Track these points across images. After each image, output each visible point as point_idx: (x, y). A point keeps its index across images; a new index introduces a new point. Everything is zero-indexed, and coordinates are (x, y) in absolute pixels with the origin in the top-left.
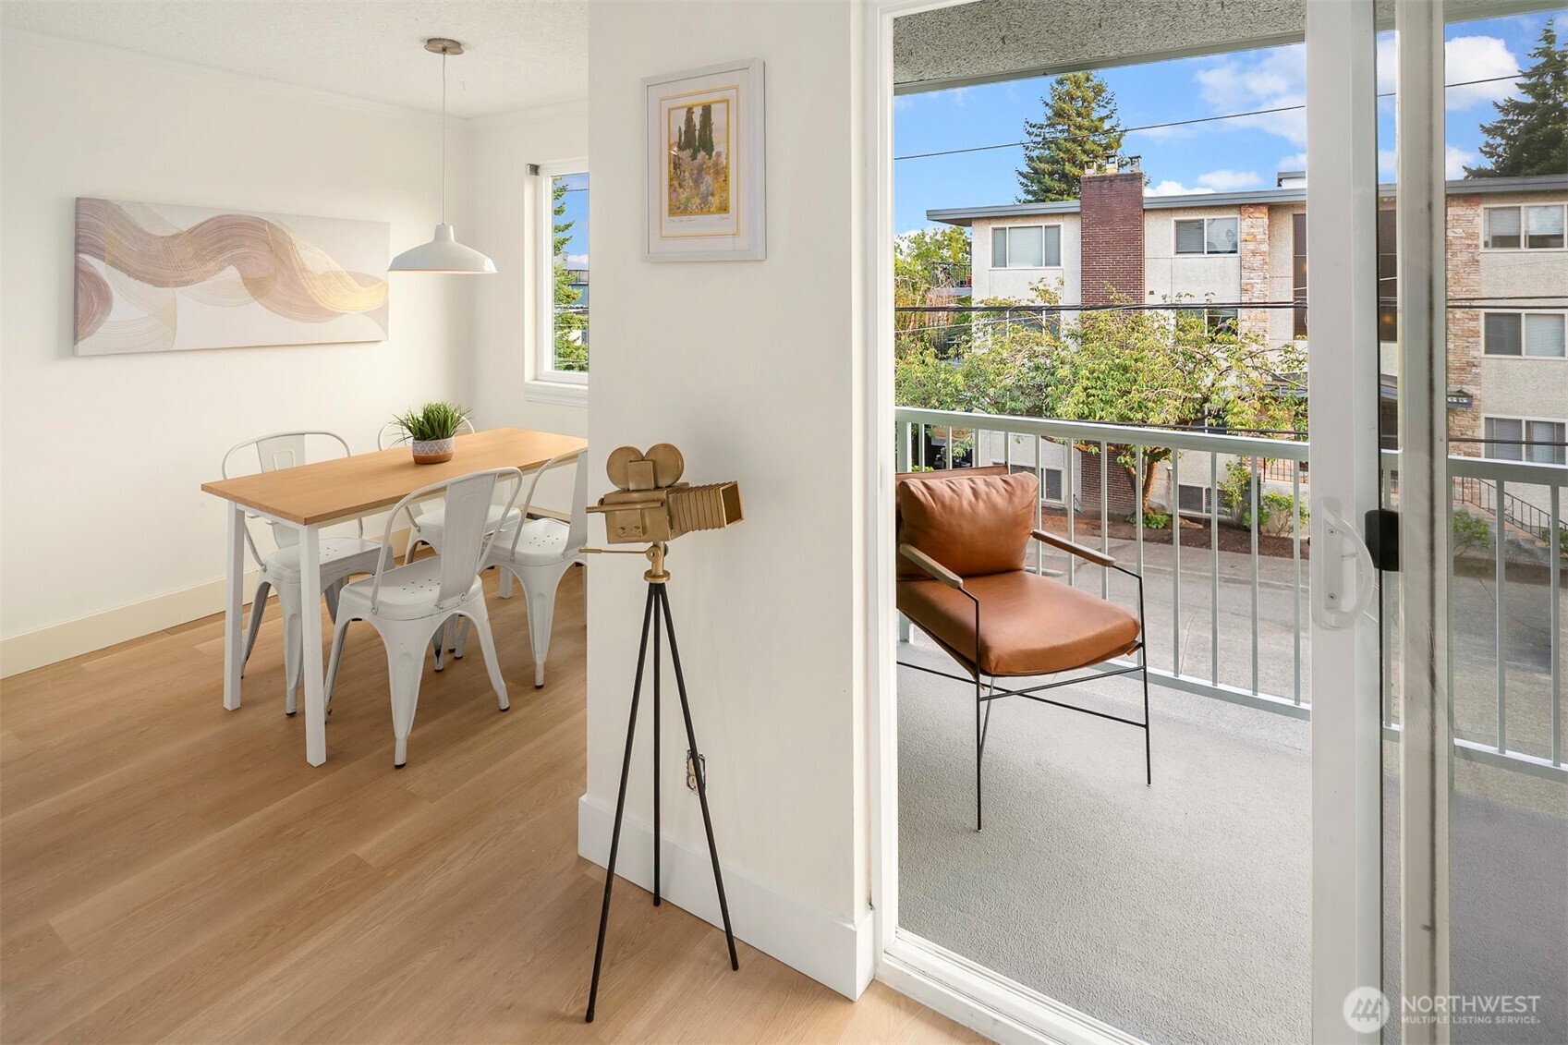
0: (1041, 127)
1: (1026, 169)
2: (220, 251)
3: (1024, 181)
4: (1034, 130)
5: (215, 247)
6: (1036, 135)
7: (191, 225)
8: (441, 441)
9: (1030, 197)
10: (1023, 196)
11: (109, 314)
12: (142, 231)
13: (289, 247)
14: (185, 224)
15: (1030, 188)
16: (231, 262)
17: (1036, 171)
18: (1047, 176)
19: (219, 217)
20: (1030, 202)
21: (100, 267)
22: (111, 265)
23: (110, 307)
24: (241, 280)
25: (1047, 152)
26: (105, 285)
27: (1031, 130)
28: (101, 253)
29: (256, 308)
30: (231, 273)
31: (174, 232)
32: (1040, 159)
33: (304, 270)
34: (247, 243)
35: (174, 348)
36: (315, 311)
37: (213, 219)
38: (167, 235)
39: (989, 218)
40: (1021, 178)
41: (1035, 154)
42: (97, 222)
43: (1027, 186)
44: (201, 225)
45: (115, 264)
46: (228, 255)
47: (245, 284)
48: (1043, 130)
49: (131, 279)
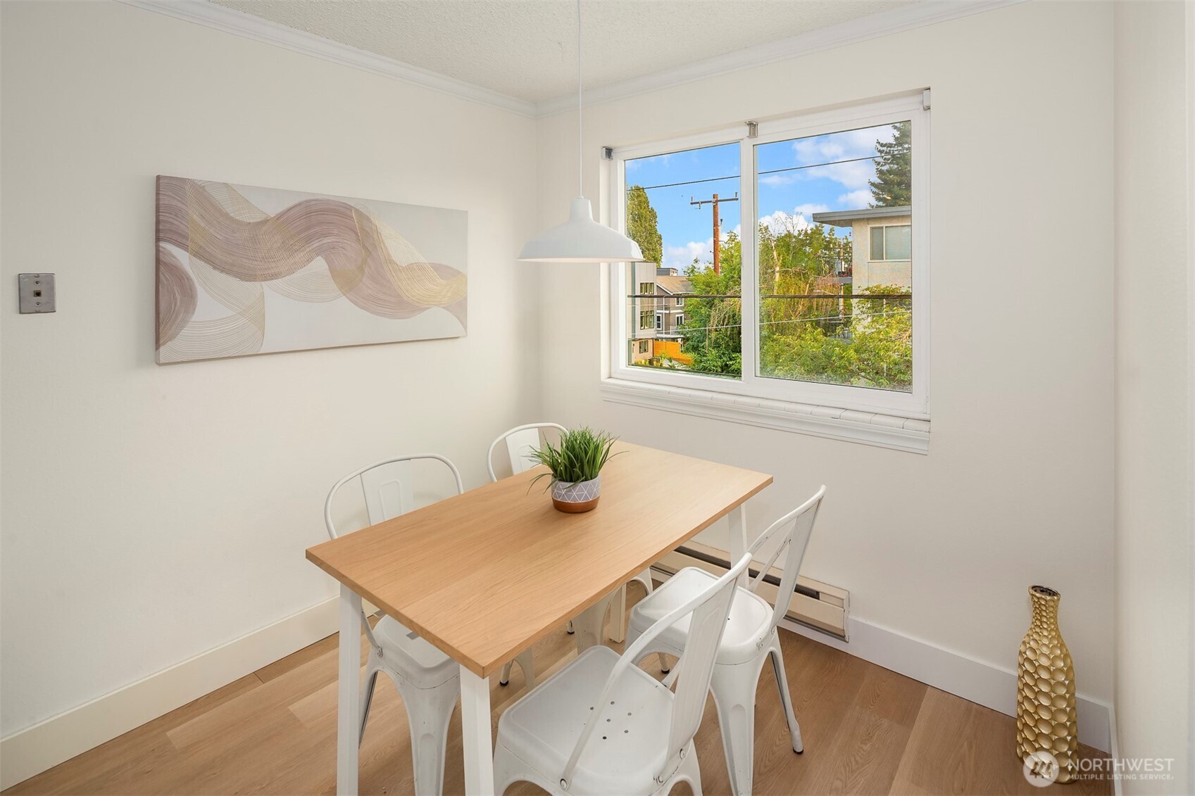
0: (890, 145)
1: (878, 181)
2: (309, 240)
3: (874, 190)
4: (885, 149)
5: (303, 235)
6: (886, 153)
7: (280, 210)
8: (590, 482)
9: (881, 204)
10: (874, 203)
11: (193, 313)
12: (227, 216)
13: (376, 237)
14: (272, 209)
15: (881, 196)
16: (319, 251)
17: (886, 182)
18: (896, 186)
19: (307, 201)
20: (881, 207)
21: (181, 257)
22: (194, 255)
23: (195, 305)
24: (328, 273)
25: (896, 166)
26: (189, 279)
27: (882, 149)
28: (184, 241)
29: (344, 304)
30: (319, 264)
31: (258, 218)
32: (890, 172)
33: (392, 262)
34: (335, 231)
35: (261, 351)
36: (402, 306)
37: (299, 204)
38: (255, 221)
39: (868, 219)
40: (873, 188)
41: (885, 168)
42: (179, 205)
43: (878, 194)
44: (289, 210)
45: (200, 254)
46: (316, 244)
47: (333, 277)
48: (892, 149)
49: (216, 273)
